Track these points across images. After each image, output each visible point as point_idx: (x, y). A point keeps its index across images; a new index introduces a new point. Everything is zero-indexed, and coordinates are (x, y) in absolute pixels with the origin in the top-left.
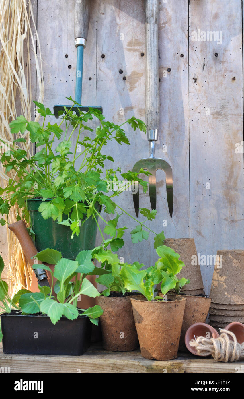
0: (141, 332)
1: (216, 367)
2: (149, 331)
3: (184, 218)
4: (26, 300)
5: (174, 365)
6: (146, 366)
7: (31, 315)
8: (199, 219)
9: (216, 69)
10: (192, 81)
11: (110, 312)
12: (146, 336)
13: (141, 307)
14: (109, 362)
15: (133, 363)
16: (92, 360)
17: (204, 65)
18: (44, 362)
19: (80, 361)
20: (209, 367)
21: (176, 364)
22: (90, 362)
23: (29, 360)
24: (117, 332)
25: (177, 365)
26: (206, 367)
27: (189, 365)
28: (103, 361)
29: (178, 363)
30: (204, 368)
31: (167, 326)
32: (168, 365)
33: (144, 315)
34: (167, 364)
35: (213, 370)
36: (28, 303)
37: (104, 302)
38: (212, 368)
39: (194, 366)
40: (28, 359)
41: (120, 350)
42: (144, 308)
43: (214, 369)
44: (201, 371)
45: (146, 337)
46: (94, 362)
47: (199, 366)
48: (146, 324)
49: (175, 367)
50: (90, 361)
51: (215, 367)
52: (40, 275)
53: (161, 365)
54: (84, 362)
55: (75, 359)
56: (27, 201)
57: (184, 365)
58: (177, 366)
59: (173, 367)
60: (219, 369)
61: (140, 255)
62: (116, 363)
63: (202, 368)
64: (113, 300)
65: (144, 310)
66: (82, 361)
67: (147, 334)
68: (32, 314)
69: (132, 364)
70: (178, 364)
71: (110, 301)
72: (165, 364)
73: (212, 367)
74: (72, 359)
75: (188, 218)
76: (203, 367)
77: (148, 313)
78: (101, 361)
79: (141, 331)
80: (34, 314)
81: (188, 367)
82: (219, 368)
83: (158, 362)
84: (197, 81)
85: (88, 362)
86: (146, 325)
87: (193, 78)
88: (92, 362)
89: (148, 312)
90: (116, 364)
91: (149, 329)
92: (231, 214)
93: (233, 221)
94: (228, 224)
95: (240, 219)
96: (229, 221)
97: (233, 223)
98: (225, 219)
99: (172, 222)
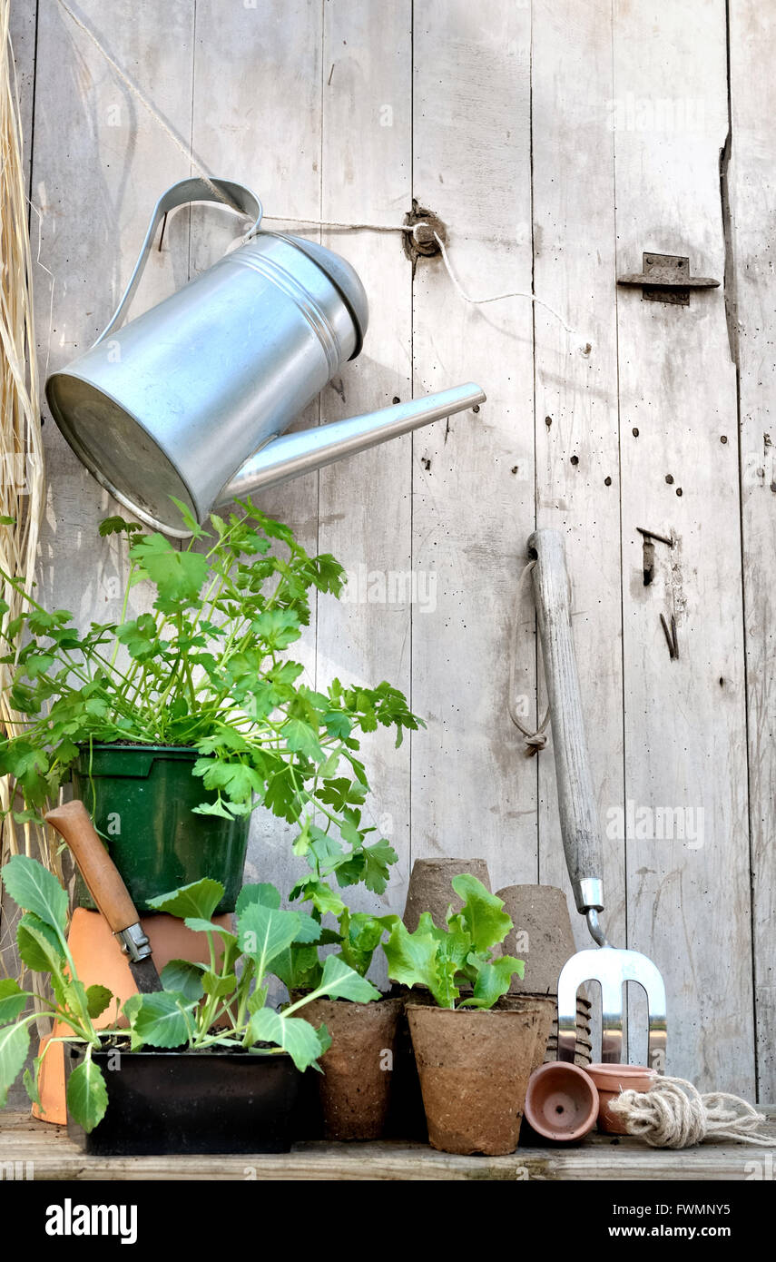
0: (443, 1086)
1: (625, 1166)
2: (472, 1085)
3: (398, 803)
4: (153, 1012)
6: (466, 1171)
7: (166, 1050)
8: (434, 808)
9: (475, 442)
10: (419, 466)
11: (346, 1040)
12: (462, 1097)
13: (454, 1026)
14: (374, 1165)
15: (432, 1164)
16: (332, 1163)
17: (448, 431)
18: (212, 1173)
19: (304, 1167)
20: (608, 1166)
21: (531, 1162)
22: (329, 1167)
23: (172, 1168)
24: (358, 1090)
25: (535, 1164)
26: (603, 1166)
27: (563, 1164)
28: (361, 1164)
30: (598, 1168)
31: (514, 1071)
33: (462, 1044)
34: (512, 1165)
35: (616, 1173)
36: (156, 1019)
37: (330, 1015)
38: (615, 1169)
39: (574, 1166)
40: (169, 1166)
41: (360, 1137)
42: (462, 1029)
44: (590, 1176)
45: (460, 1100)
46: (339, 1168)
47: (585, 1166)
48: (465, 1066)
50: (329, 1165)
51: (621, 1166)
52: (139, 947)
53: (499, 1166)
54: (315, 1167)
55: (290, 1161)
56: (94, 750)
57: (552, 1165)
58: (537, 1168)
62: (392, 1167)
64: (358, 1011)
65: (461, 1032)
66: (309, 1167)
67: (465, 1091)
68: (170, 1047)
69: (431, 1168)
70: (538, 1162)
71: (351, 1011)
73: (614, 1166)
74: (281, 1161)
75: (407, 804)
76: (595, 1166)
77: (472, 1040)
78: (354, 1164)
79: (447, 1086)
80: (174, 1050)
81: (561, 1169)
82: (630, 1166)
83: (490, 1159)
84: (432, 467)
85: (324, 1167)
86: (464, 1069)
87: (423, 459)
88: (334, 1167)
89: (472, 1037)
90: (392, 1170)
91: (474, 1079)
92: (506, 798)
93: (510, 814)
94: (500, 820)
95: (526, 810)
96: (502, 814)
97: (511, 820)
98: (494, 809)
99: (369, 812)
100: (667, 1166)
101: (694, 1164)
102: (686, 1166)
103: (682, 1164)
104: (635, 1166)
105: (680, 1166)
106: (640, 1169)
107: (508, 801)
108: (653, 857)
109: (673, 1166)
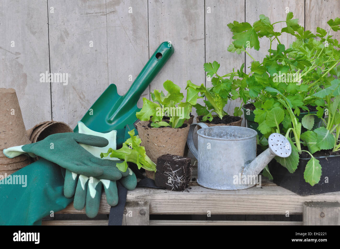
1: (180, 198)
3: (143, 38)
5: (139, 197)
8: (159, 39)
20: (173, 198)
21: (141, 196)
26: (171, 198)
29: (143, 195)
30: (169, 199)
32: (134, 198)
34: (132, 198)
38: (176, 199)
39: (159, 198)
43: (178, 199)
47: (163, 198)
49: (140, 200)
57: (149, 198)
58: (142, 199)
59: (138, 200)
60: (183, 199)
61: (98, 77)
63: (167, 199)
72: (130, 198)
73: (176, 198)
75: (147, 38)
81: (153, 199)
92: (190, 34)
93: (193, 41)
94: (188, 43)
95: (200, 39)
96: (189, 40)
97: (193, 43)
98: (185, 39)
99: (130, 42)
100: (199, 198)
101: (211, 197)
102: (207, 198)
103: (206, 197)
104: (185, 198)
105: (205, 199)
106: (187, 199)
107: (191, 35)
108: (258, 56)
109: (202, 198)
